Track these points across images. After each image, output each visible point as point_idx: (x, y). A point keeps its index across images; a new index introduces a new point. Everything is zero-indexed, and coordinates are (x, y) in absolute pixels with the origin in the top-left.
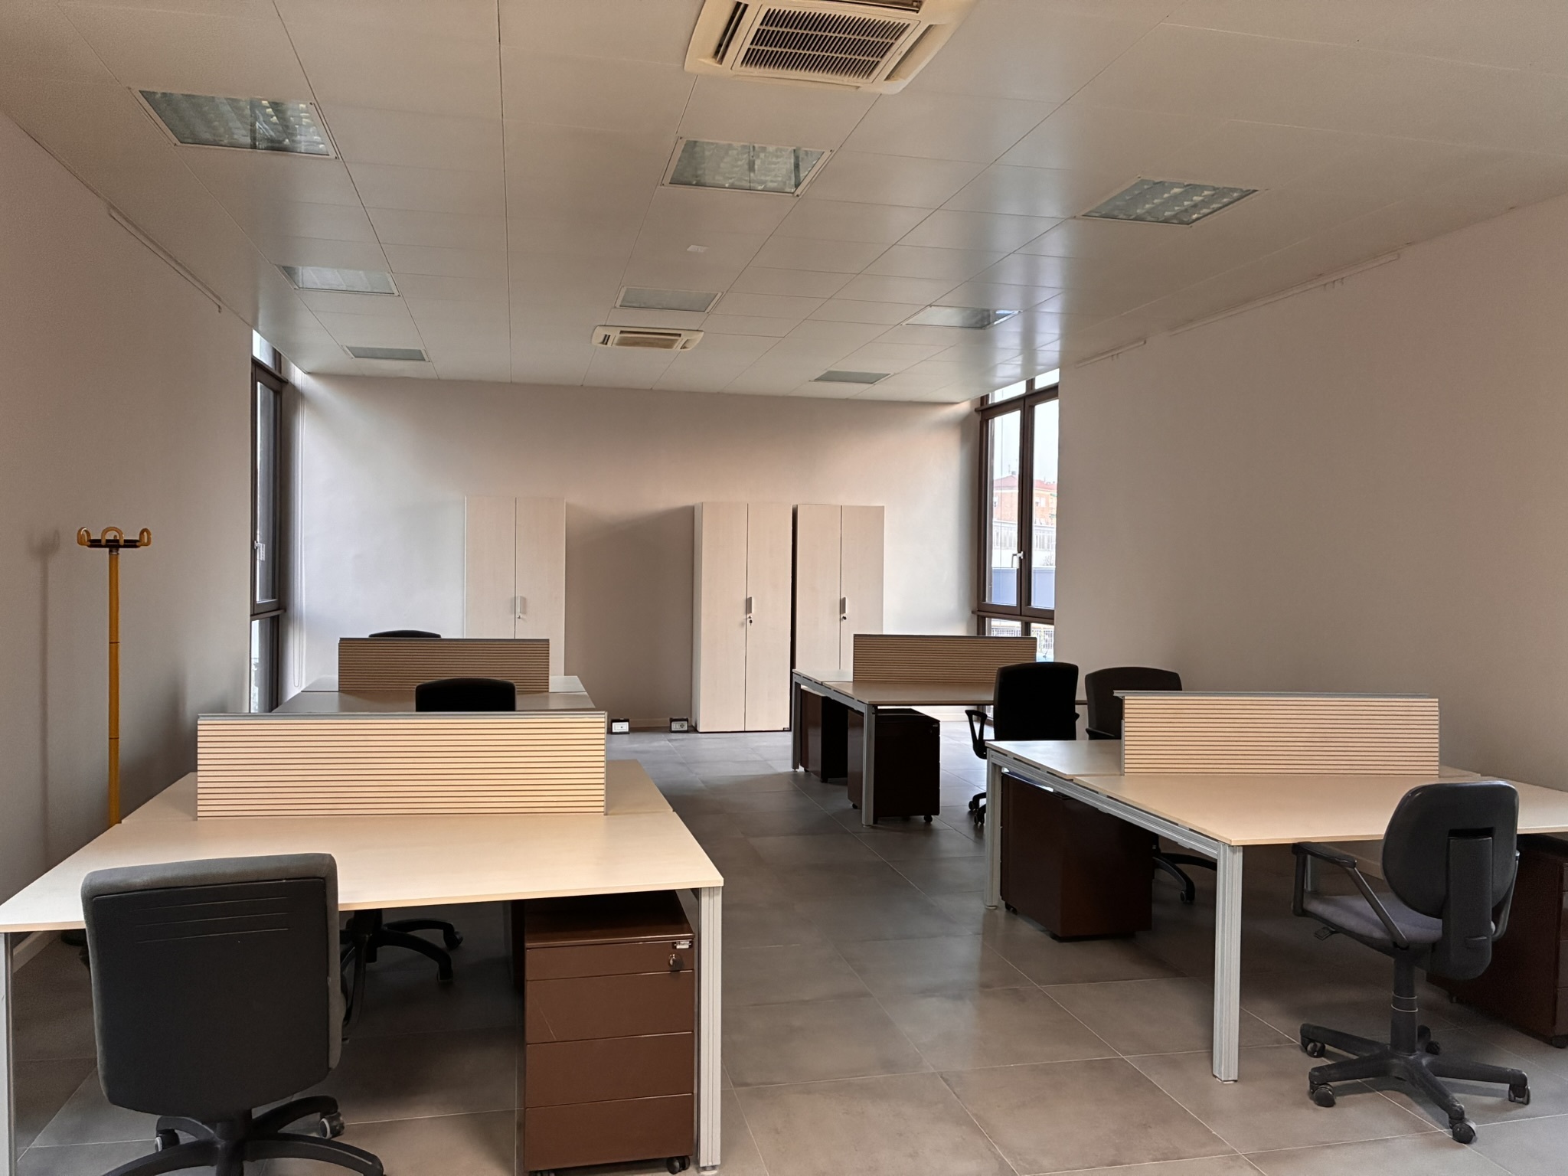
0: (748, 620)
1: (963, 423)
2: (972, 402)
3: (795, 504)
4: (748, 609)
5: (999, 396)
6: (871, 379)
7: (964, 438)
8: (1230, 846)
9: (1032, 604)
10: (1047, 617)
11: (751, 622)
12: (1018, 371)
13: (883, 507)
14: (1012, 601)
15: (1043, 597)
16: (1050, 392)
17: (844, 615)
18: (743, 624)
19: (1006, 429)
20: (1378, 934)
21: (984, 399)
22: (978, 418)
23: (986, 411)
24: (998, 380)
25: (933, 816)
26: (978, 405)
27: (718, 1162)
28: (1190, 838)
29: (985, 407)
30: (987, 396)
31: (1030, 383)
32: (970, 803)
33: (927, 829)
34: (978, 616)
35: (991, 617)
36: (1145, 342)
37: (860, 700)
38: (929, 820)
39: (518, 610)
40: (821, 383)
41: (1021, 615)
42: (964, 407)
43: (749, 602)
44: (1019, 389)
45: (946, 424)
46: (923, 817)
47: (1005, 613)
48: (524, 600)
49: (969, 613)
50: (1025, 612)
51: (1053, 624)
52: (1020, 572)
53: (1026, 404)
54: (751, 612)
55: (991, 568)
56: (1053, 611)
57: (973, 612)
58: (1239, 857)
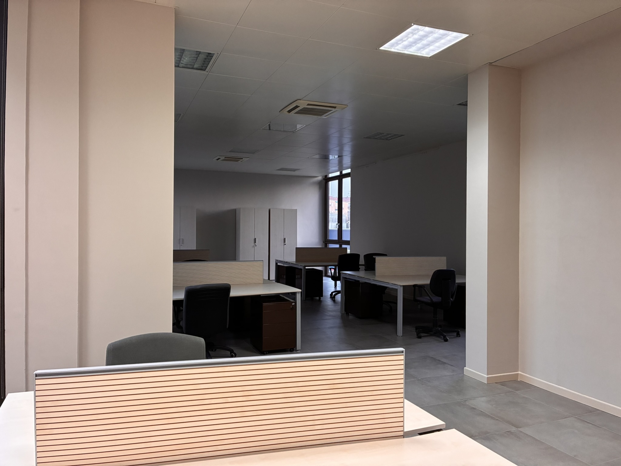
0: (255, 245)
1: (320, 183)
2: (323, 177)
3: (269, 208)
4: (255, 242)
5: (331, 175)
6: (294, 170)
7: (320, 188)
8: (400, 285)
9: (342, 239)
10: (347, 243)
11: (256, 246)
12: (337, 168)
13: (297, 209)
14: (336, 238)
15: (346, 237)
16: (347, 175)
17: (285, 243)
18: (254, 247)
19: (333, 185)
20: (429, 301)
21: (326, 176)
22: (324, 181)
23: (327, 180)
24: (330, 171)
25: (321, 297)
26: (324, 177)
27: (300, 349)
28: (392, 286)
29: (326, 178)
30: (327, 175)
31: (341, 172)
32: (330, 294)
33: (320, 301)
34: (325, 243)
35: (329, 243)
36: (376, 163)
37: (300, 266)
38: (320, 298)
39: (181, 243)
40: (278, 171)
41: (339, 242)
42: (320, 178)
43: (255, 239)
44: (338, 174)
45: (314, 183)
46: (318, 298)
47: (334, 242)
48: (183, 240)
49: (322, 243)
50: (340, 241)
51: (349, 245)
52: (339, 229)
53: (340, 178)
54: (256, 243)
55: (329, 229)
56: (349, 241)
57: (323, 242)
58: (402, 288)
